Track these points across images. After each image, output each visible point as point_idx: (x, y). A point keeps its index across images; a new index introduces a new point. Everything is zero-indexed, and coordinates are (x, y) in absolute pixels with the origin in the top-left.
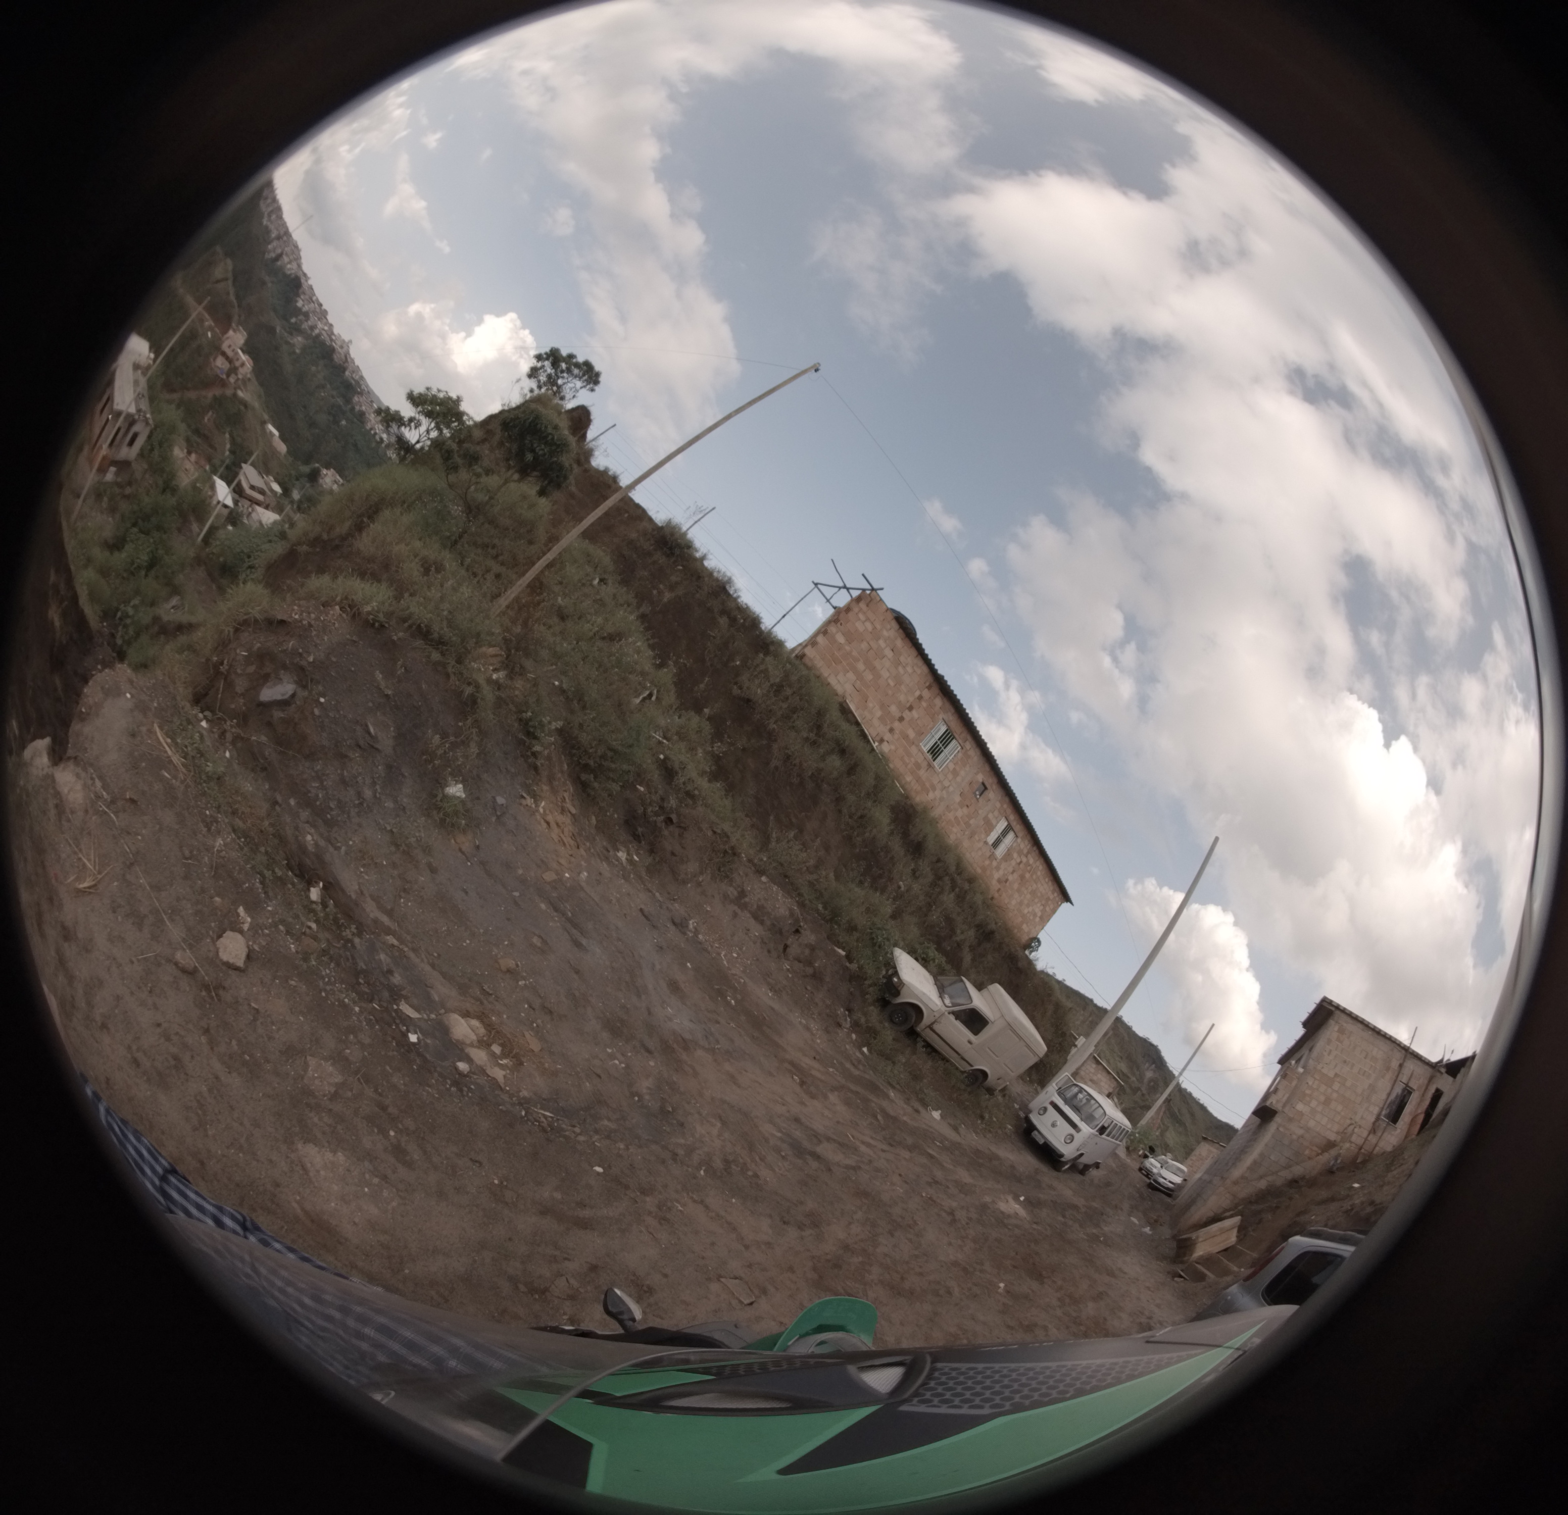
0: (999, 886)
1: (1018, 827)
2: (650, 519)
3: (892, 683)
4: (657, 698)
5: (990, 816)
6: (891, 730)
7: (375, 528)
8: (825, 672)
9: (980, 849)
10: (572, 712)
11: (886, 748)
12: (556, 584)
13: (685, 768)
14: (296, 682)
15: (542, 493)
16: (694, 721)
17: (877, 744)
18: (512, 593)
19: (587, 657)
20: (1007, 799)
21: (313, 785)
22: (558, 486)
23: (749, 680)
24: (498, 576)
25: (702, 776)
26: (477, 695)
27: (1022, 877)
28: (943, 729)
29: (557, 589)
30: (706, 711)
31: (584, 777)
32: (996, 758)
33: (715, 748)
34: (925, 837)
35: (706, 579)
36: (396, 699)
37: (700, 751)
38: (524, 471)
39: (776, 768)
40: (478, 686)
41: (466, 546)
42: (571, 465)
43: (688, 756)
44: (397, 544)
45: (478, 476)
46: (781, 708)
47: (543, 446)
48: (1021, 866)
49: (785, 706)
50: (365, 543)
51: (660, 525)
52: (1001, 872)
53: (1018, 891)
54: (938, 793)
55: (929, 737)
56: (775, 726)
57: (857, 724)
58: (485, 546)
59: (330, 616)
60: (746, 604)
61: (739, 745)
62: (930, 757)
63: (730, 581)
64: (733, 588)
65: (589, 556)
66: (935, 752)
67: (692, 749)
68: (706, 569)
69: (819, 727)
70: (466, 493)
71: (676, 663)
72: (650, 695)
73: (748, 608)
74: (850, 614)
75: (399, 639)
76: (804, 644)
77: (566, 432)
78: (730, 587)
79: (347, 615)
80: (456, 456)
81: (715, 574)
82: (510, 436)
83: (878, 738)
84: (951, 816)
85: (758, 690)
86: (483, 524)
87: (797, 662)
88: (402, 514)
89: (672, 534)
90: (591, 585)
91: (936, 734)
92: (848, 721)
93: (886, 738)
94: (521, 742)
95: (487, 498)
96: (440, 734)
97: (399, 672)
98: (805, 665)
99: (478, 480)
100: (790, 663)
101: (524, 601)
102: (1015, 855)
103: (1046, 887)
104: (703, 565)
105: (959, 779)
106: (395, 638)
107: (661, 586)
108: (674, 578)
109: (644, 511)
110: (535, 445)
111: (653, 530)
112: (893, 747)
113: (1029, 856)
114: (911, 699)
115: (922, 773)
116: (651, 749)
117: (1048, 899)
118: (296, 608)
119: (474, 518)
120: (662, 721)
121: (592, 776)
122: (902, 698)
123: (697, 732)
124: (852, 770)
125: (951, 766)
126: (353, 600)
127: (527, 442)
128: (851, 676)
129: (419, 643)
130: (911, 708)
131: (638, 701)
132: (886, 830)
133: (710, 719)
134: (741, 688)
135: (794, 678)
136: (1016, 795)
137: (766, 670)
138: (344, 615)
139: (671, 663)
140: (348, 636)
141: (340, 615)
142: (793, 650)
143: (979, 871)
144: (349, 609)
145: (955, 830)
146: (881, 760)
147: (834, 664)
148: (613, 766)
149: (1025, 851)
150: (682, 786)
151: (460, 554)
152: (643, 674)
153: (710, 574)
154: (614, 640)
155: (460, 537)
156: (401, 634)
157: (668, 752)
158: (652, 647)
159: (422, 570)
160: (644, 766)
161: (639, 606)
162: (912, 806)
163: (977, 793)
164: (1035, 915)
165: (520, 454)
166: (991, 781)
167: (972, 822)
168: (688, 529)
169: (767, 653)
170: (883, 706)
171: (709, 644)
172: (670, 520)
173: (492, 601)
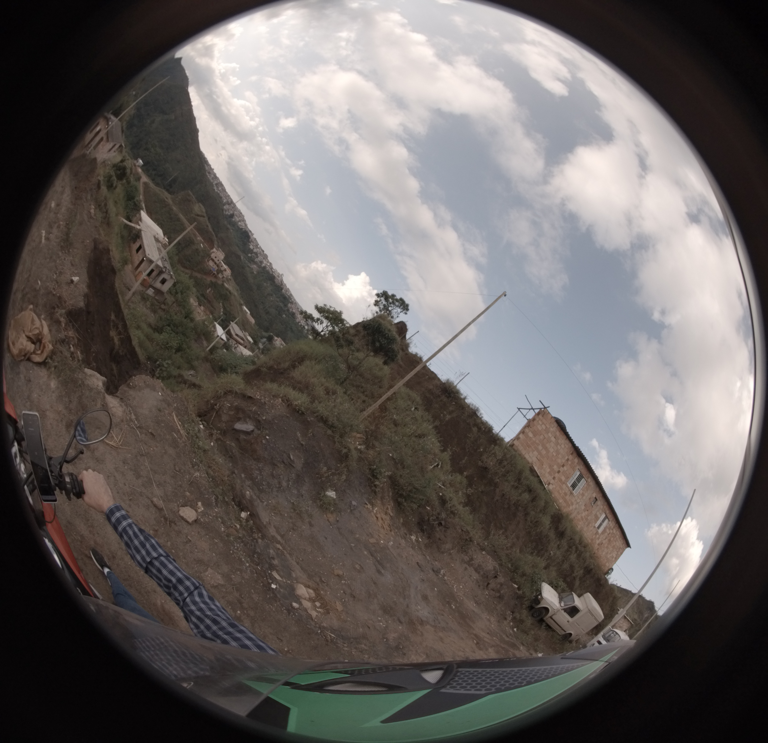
0: (598, 547)
1: (610, 516)
2: (439, 379)
3: (555, 454)
4: (441, 466)
5: (598, 513)
6: (554, 478)
7: (302, 368)
8: (523, 452)
9: (592, 530)
10: (397, 469)
11: (551, 487)
12: (393, 409)
13: (452, 500)
14: (254, 426)
15: (385, 363)
16: (458, 477)
17: (547, 485)
18: (370, 410)
19: (407, 444)
20: (606, 503)
21: (256, 472)
22: (393, 360)
23: (487, 458)
24: (364, 401)
25: (460, 504)
26: (349, 453)
27: (609, 540)
28: (578, 473)
29: (393, 411)
30: (465, 473)
31: (399, 500)
32: (602, 484)
33: (468, 491)
34: (566, 528)
35: (466, 409)
36: (307, 447)
37: (460, 492)
38: (377, 351)
39: (497, 500)
40: (349, 450)
41: (348, 385)
42: (398, 350)
43: (454, 494)
44: (313, 378)
45: (353, 351)
46: (502, 471)
47: (384, 339)
48: (610, 535)
49: (503, 470)
50: (296, 374)
51: (444, 382)
52: (600, 540)
53: (607, 547)
54: (574, 506)
55: (572, 478)
56: (498, 480)
57: (538, 476)
58: (358, 387)
59: (276, 402)
60: (486, 421)
61: (480, 489)
62: (571, 489)
63: (478, 410)
64: (479, 413)
65: (409, 396)
66: (574, 486)
67: (457, 492)
68: (466, 403)
69: (519, 480)
70: (347, 359)
71: (451, 450)
72: (438, 465)
73: (487, 422)
74: (535, 422)
75: (311, 420)
76: (513, 439)
77: (394, 333)
78: (478, 412)
79: (285, 404)
80: (341, 340)
81: (471, 406)
82: (368, 333)
83: (547, 483)
84: (579, 517)
85: (491, 463)
86: (356, 376)
87: (510, 448)
88: (315, 364)
89: (450, 387)
90: (410, 410)
91: (575, 477)
92: (533, 475)
93: (551, 482)
94: (369, 479)
95: (358, 362)
96: (327, 467)
97: (309, 435)
98: (514, 449)
99: (353, 353)
100: (507, 449)
101: (377, 415)
102: (608, 530)
103: (620, 543)
104: (465, 402)
105: (584, 498)
106: (309, 420)
107: (445, 412)
108: (451, 409)
109: (435, 375)
110: (380, 339)
111: (441, 385)
112: (554, 486)
113: (614, 529)
114: (564, 461)
115: (568, 497)
116: (436, 490)
117: (620, 548)
118: (258, 393)
119: (352, 371)
120: (443, 478)
121: (404, 500)
122: (559, 461)
123: (460, 483)
124: (534, 500)
125: (581, 492)
126: (288, 398)
127: (376, 337)
128: (536, 453)
129: (321, 424)
130: (563, 466)
131: (431, 467)
132: (548, 527)
133: (466, 477)
134: (482, 462)
135: (508, 456)
136: (610, 500)
137: (495, 453)
138: (284, 404)
139: (449, 450)
140: (285, 413)
141: (282, 403)
142: (508, 442)
143: (590, 541)
144: (286, 402)
145: (580, 523)
146: (548, 493)
147: (527, 448)
148: (415, 496)
149: (612, 527)
150: (449, 508)
151: (345, 388)
152: (435, 455)
153: (469, 406)
154: (421, 437)
155: (345, 380)
156: (312, 419)
157: (444, 492)
158: (439, 442)
159: (325, 392)
160: (431, 498)
161: (434, 422)
162: (561, 514)
163: (593, 503)
164: (613, 557)
165: (373, 343)
166: (599, 496)
167: (589, 518)
168: (457, 384)
169: (496, 444)
170: (551, 466)
171: (468, 440)
172: (448, 379)
173: (360, 413)
